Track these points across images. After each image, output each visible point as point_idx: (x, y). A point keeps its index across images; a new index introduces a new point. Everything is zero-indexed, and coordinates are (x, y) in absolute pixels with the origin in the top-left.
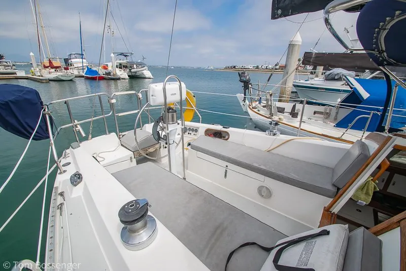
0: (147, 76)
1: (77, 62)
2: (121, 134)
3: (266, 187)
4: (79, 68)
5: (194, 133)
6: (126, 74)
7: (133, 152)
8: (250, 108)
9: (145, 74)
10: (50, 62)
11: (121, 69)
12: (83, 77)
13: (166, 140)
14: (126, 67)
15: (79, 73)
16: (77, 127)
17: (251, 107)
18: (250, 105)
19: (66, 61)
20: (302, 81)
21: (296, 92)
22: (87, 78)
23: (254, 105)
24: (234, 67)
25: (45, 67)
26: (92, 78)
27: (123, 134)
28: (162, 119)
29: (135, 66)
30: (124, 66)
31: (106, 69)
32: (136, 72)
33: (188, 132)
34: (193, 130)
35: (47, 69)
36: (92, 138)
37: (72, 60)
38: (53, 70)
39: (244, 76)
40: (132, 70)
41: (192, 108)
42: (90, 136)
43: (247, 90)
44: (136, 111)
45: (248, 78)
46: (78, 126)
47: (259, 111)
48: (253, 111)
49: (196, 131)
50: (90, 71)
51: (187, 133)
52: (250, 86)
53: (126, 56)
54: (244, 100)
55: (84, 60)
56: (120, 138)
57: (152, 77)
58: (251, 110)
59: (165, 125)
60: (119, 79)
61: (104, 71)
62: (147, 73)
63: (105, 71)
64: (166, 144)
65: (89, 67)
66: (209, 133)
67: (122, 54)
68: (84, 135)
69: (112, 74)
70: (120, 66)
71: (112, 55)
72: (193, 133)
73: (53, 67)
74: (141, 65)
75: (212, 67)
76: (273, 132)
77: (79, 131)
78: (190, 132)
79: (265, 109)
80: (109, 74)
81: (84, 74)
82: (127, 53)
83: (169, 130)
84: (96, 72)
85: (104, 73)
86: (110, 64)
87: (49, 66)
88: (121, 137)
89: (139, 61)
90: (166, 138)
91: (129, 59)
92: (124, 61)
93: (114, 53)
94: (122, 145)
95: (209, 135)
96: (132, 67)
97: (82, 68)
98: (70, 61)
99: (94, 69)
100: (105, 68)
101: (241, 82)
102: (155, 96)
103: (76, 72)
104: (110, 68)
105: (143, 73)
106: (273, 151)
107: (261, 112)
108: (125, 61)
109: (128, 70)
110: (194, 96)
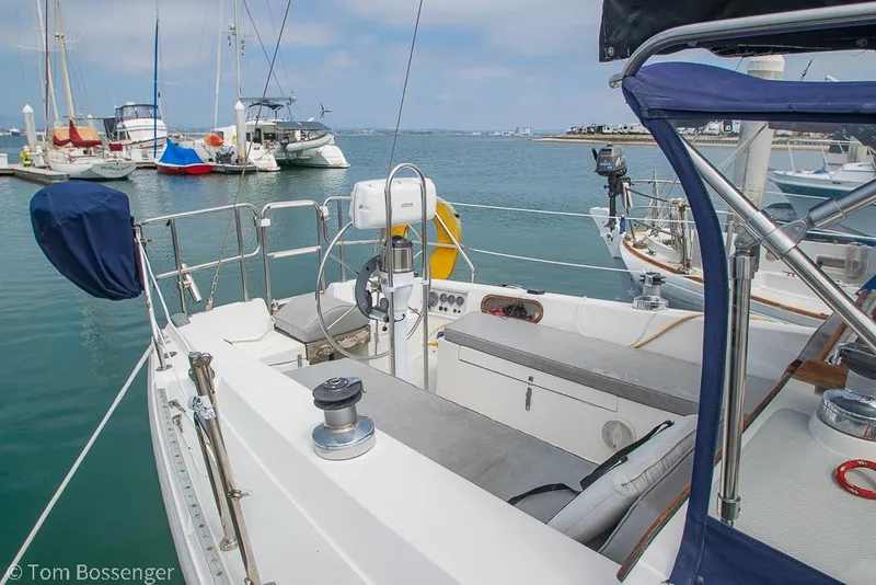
0: (331, 162)
1: (140, 128)
2: (275, 301)
3: (622, 424)
4: (144, 145)
5: (455, 306)
6: (272, 157)
7: (305, 343)
8: (627, 246)
9: (325, 155)
10: (73, 130)
11: (257, 145)
12: (155, 168)
13: (385, 311)
14: (273, 137)
15: (145, 156)
16: (185, 279)
17: (631, 244)
18: (627, 238)
19: (110, 125)
20: (805, 174)
21: (788, 206)
22: (166, 172)
23: (639, 237)
24: (599, 129)
25: (58, 143)
26: (182, 169)
27: (281, 302)
28: (377, 264)
29: (298, 134)
30: (267, 136)
31: (220, 144)
32: (299, 152)
33: (439, 304)
34: (451, 299)
35: (64, 150)
36: (213, 307)
37: (128, 123)
38: (79, 152)
39: (609, 160)
40: (291, 146)
41: (453, 246)
42: (211, 302)
43: (618, 197)
44: (314, 249)
45: (618, 163)
46: (188, 276)
47: (651, 253)
48: (635, 253)
49: (460, 301)
50: (174, 151)
51: (436, 308)
52: (626, 185)
53: (274, 107)
54: (611, 225)
55: (159, 122)
56: (272, 313)
57: (345, 163)
58: (630, 250)
59: (386, 276)
60: (252, 171)
61: (214, 150)
62: (332, 154)
63: (217, 149)
64: (387, 320)
65: (173, 141)
66: (491, 305)
67: (264, 102)
68: (198, 298)
69: (234, 158)
70: (258, 136)
71: (239, 106)
72: (451, 308)
73: (78, 143)
74: (314, 129)
75: (528, 131)
76: (649, 299)
77: (189, 289)
78: (444, 306)
79: (669, 247)
80: (226, 158)
81: (157, 161)
82: (277, 100)
83: (395, 286)
84: (192, 154)
85: (214, 156)
86: (230, 132)
87: (67, 142)
88: (276, 309)
89: (311, 120)
90: (386, 308)
91: (283, 116)
92: (268, 122)
93: (242, 100)
94: (276, 328)
95: (494, 313)
96: (288, 137)
97: (152, 144)
98: (119, 125)
99: (186, 145)
100: (216, 141)
101: (601, 173)
102: (367, 208)
103: (137, 156)
104: (228, 143)
105: (319, 154)
106: (646, 348)
107: (658, 258)
108: (270, 122)
109: (278, 146)
110: (457, 216)
